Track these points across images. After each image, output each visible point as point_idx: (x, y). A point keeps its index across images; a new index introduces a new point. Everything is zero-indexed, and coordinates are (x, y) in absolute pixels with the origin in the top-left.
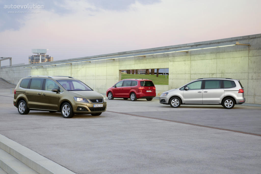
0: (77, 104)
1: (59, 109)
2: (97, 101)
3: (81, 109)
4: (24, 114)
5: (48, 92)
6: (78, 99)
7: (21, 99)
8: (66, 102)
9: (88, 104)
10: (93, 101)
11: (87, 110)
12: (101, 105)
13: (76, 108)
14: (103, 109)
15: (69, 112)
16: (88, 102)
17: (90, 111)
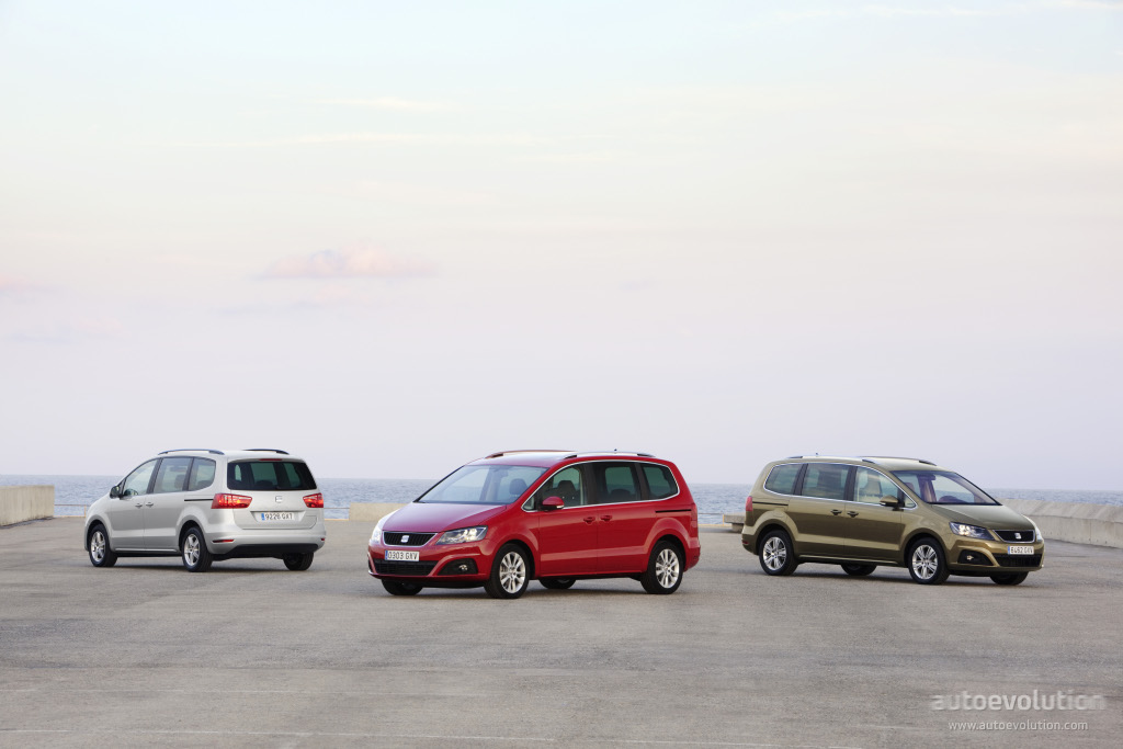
0: (959, 542)
1: (902, 559)
2: (1019, 536)
3: (970, 558)
4: (780, 573)
5: (868, 506)
6: (962, 528)
7: (773, 528)
8: (925, 537)
9: (990, 545)
10: (1007, 535)
11: (991, 563)
12: (1026, 550)
13: (957, 555)
14: (1034, 561)
15: (936, 560)
16: (991, 539)
17: (997, 565)
